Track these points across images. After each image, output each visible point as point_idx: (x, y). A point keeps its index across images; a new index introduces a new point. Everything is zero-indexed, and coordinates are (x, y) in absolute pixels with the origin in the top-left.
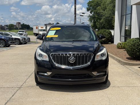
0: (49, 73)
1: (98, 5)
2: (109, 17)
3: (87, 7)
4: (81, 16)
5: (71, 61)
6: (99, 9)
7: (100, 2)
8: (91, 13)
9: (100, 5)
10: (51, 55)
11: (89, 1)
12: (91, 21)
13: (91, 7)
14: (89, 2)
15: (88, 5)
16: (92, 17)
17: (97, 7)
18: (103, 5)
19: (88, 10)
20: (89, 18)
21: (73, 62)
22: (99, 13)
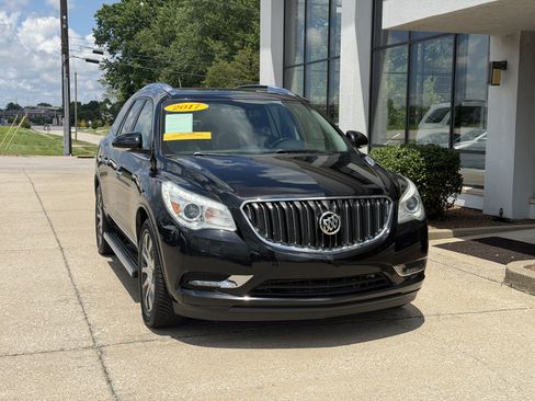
0: (241, 280)
1: (139, 22)
2: (189, 70)
3: (96, 29)
4: (88, 60)
5: (329, 227)
6: (146, 39)
7: (145, 14)
8: (112, 51)
9: (148, 25)
10: (245, 208)
11: (105, 6)
12: (113, 84)
13: (111, 29)
14: (100, 8)
15: (100, 23)
16: (116, 69)
17: (137, 30)
18: (163, 24)
19: (100, 41)
20: (106, 71)
21: (334, 230)
22: (145, 53)
